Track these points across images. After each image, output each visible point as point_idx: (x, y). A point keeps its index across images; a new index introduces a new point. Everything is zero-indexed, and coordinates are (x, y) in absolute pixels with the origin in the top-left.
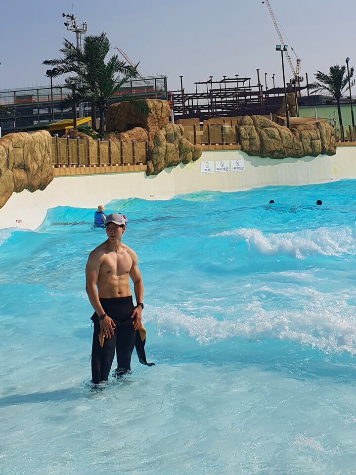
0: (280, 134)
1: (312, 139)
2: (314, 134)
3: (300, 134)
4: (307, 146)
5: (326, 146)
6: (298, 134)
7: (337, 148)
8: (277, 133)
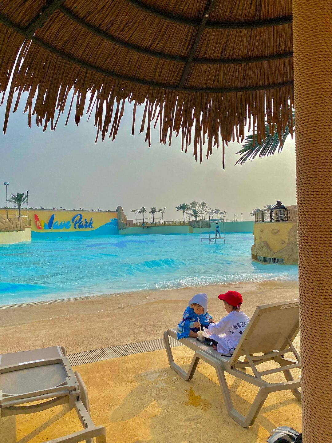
0: (5, 221)
1: (17, 224)
2: (18, 222)
3: (12, 222)
4: (15, 227)
5: (22, 227)
6: (11, 222)
7: (25, 228)
8: (4, 221)
